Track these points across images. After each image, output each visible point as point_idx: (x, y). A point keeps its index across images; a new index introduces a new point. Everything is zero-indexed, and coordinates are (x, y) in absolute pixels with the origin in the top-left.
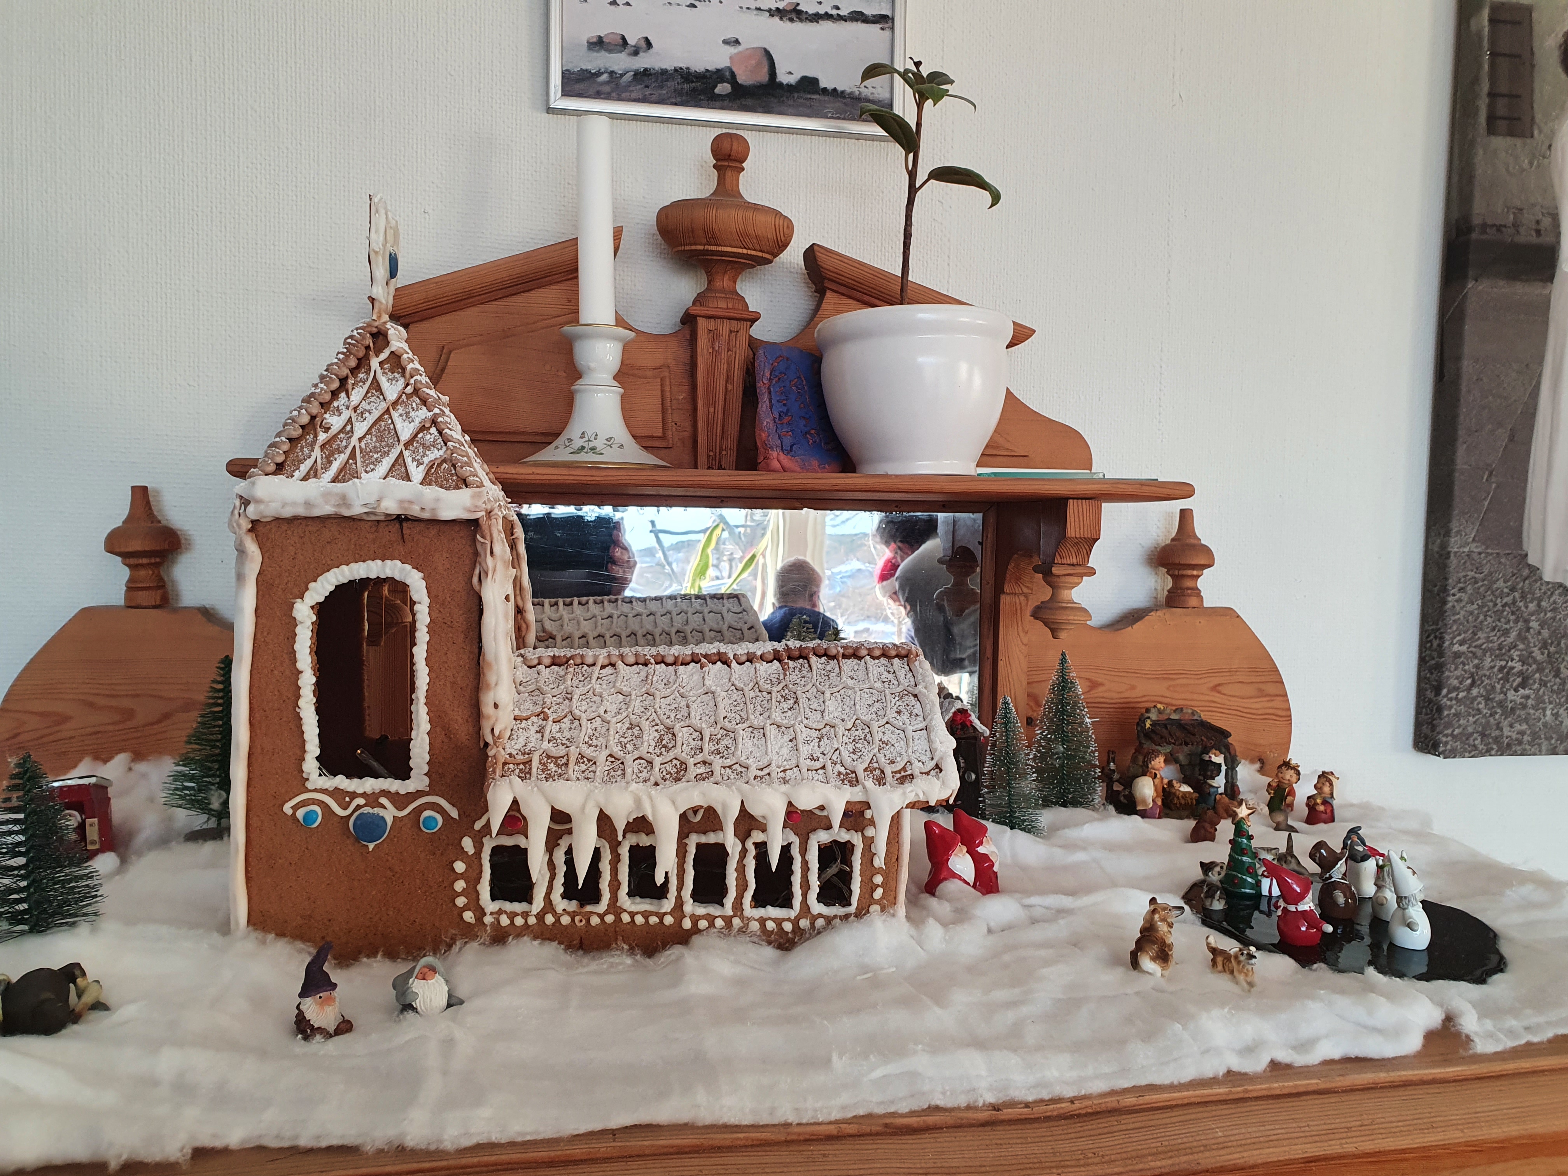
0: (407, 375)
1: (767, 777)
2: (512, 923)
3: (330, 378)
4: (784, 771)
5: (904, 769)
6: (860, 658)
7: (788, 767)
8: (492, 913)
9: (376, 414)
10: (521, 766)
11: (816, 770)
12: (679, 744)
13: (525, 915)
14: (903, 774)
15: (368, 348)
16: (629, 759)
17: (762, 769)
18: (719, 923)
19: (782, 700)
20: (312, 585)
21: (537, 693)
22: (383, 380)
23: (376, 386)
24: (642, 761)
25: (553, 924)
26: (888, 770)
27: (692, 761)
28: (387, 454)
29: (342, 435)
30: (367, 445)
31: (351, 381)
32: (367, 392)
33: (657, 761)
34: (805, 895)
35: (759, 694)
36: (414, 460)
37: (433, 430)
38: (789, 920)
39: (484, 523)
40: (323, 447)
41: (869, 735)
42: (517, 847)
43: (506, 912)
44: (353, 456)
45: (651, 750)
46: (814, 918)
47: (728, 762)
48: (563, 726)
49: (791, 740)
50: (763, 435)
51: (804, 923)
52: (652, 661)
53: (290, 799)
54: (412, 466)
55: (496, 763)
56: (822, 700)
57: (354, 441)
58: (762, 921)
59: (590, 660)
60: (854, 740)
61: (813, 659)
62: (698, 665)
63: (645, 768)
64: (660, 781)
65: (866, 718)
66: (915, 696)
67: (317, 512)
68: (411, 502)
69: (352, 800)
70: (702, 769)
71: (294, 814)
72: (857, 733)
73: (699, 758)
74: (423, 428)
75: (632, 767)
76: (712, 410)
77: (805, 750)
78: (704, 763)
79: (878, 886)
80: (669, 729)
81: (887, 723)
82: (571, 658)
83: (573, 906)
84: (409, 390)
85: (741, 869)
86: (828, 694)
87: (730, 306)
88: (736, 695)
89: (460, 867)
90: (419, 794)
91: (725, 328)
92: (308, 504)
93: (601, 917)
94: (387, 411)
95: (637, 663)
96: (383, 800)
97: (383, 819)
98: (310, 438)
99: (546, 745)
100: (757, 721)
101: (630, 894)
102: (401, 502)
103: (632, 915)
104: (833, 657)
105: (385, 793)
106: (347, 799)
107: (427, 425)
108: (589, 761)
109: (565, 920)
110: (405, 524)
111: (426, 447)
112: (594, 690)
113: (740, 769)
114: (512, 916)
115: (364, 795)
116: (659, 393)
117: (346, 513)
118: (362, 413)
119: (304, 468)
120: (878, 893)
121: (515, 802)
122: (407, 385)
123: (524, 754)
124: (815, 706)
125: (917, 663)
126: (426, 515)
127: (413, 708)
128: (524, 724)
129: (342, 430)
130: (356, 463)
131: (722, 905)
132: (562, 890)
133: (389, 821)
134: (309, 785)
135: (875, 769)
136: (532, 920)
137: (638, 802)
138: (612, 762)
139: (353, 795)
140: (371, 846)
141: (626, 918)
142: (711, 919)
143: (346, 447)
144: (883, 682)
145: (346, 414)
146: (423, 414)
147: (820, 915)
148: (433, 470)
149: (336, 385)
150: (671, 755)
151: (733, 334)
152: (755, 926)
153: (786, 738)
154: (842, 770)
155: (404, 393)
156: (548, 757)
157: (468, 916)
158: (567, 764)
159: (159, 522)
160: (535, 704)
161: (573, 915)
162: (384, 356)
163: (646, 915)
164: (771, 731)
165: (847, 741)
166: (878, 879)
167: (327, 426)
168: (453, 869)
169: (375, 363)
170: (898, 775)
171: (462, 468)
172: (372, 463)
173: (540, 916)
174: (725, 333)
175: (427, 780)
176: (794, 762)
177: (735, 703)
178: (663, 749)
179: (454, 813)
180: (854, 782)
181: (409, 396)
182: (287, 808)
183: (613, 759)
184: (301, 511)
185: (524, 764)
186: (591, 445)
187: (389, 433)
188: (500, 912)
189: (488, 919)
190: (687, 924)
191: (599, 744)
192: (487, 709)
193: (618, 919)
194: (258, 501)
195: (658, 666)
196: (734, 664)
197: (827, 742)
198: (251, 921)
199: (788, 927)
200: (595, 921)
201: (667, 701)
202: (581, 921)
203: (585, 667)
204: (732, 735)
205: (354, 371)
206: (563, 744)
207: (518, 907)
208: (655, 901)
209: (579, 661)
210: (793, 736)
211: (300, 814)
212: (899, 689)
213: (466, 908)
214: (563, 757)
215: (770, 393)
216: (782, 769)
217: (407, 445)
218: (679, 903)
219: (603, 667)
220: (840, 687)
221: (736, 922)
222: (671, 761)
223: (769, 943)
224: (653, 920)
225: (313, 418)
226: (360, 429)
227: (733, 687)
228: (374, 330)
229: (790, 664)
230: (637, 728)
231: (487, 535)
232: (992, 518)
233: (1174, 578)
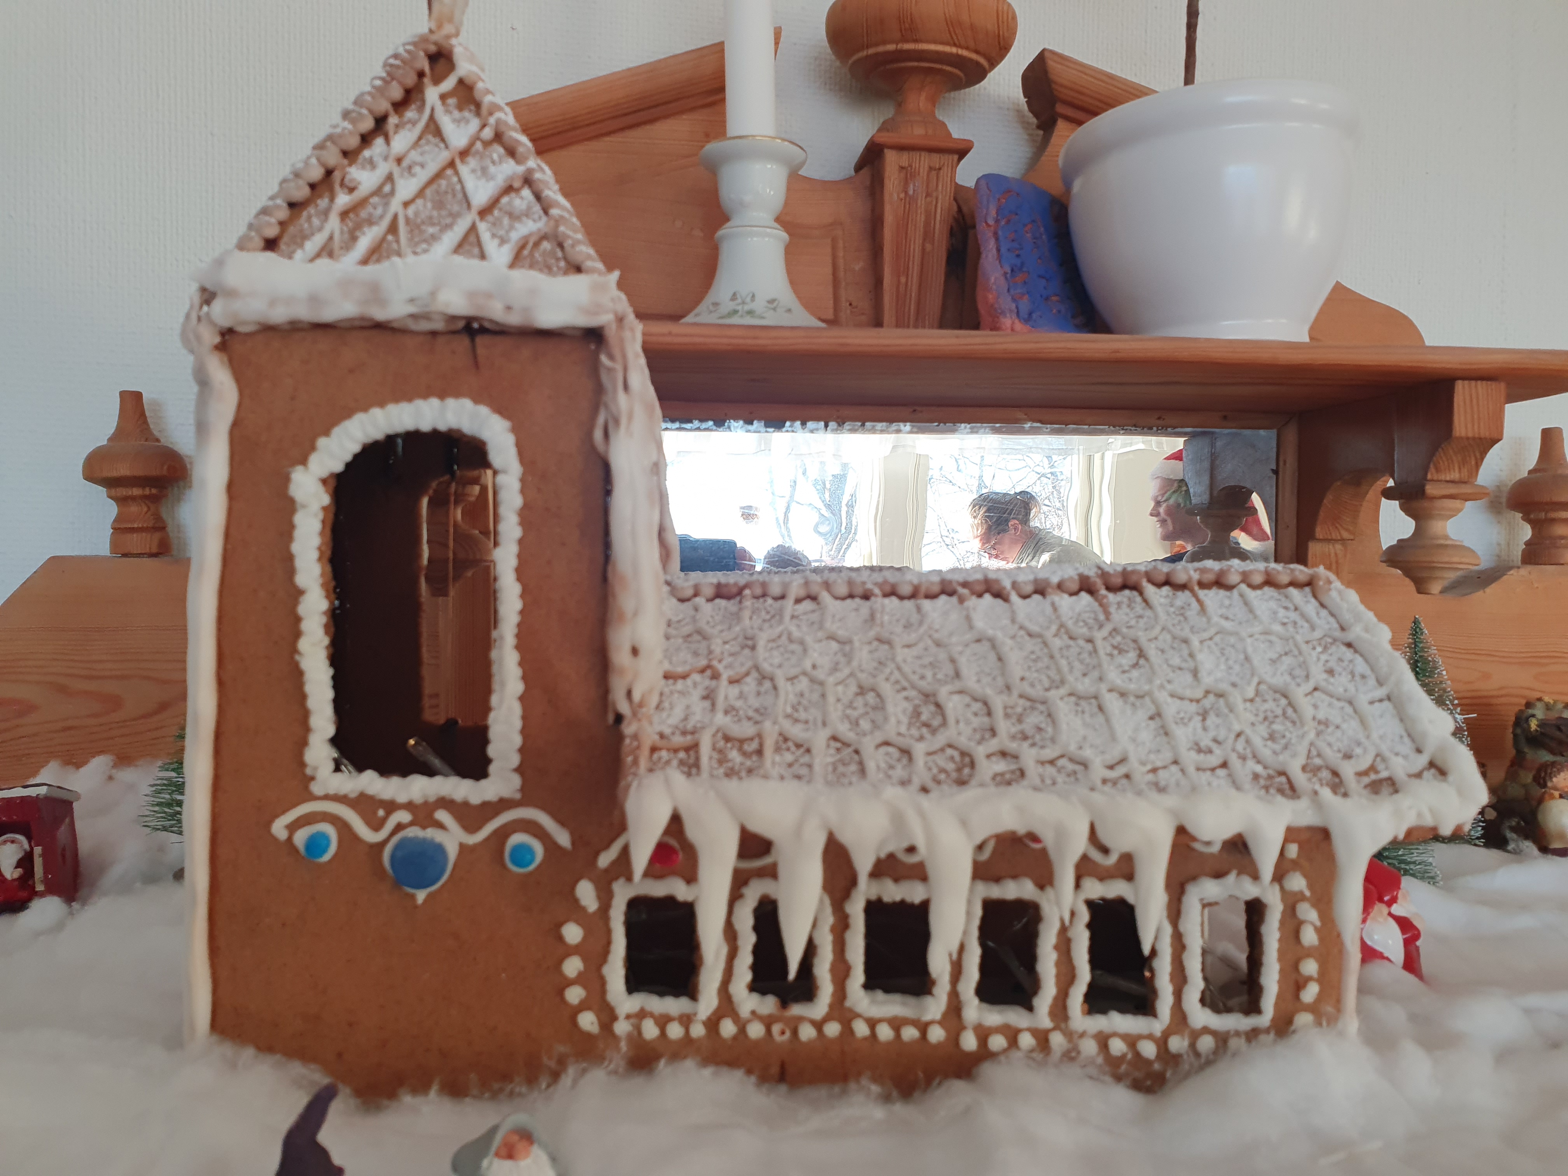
0: (484, 110)
1: (1124, 781)
2: (663, 1033)
3: (360, 114)
4: (1154, 770)
5: (1372, 768)
6: (1230, 588)
7: (1159, 764)
8: (628, 1017)
9: (433, 168)
10: (682, 755)
11: (1213, 770)
12: (951, 720)
13: (686, 1020)
14: (1373, 777)
15: (421, 75)
16: (868, 745)
17: (1111, 767)
18: (1026, 1040)
19: (1116, 652)
20: (322, 442)
21: (696, 637)
22: (446, 123)
23: (434, 129)
24: (890, 749)
25: (735, 1038)
26: (1348, 770)
27: (982, 750)
28: (449, 227)
29: (375, 200)
30: (416, 214)
31: (393, 120)
32: (420, 138)
33: (919, 750)
34: (1178, 995)
35: (1071, 643)
36: (494, 236)
37: (526, 193)
38: (1150, 1037)
39: (611, 333)
40: (344, 215)
41: (1290, 711)
42: (670, 900)
43: (652, 1015)
44: (393, 228)
45: (903, 729)
46: (1195, 1035)
47: (1049, 753)
48: (746, 689)
49: (1151, 718)
50: (990, 296)
51: (1177, 1044)
52: (877, 591)
53: (284, 812)
54: (490, 245)
55: (638, 747)
56: (1185, 652)
57: (395, 205)
58: (1103, 1040)
59: (776, 590)
60: (1265, 719)
61: (1150, 590)
62: (954, 599)
63: (899, 760)
64: (930, 784)
65: (1279, 680)
66: (1349, 645)
67: (330, 314)
68: (489, 296)
69: (389, 813)
70: (1000, 766)
71: (290, 839)
72: (1266, 706)
73: (993, 745)
74: (509, 189)
75: (874, 759)
76: (903, 280)
77: (1183, 735)
78: (1004, 754)
79: (1309, 979)
80: (928, 697)
81: (1316, 689)
82: (746, 586)
83: (768, 1004)
84: (488, 133)
85: (1064, 945)
86: (1195, 642)
87: (930, 132)
88: (1030, 645)
89: (573, 933)
90: (504, 804)
91: (923, 162)
92: (314, 300)
93: (819, 1026)
94: (452, 164)
95: (851, 596)
96: (442, 815)
97: (440, 849)
98: (323, 203)
99: (720, 719)
100: (1085, 686)
101: (869, 986)
102: (471, 295)
103: (872, 1023)
104: (1180, 587)
105: (445, 803)
106: (381, 813)
107: (516, 184)
108: (798, 746)
109: (756, 1030)
110: (480, 340)
111: (514, 217)
112: (790, 635)
113: (1071, 767)
114: (663, 1021)
115: (409, 806)
116: (829, 259)
117: (380, 315)
118: (410, 168)
119: (312, 245)
120: (1310, 993)
121: (676, 820)
122: (484, 126)
123: (684, 733)
124: (1176, 661)
125: (1334, 594)
126: (514, 319)
127: (494, 654)
128: (680, 685)
129: (378, 192)
130: (398, 241)
131: (1030, 1008)
132: (748, 977)
133: (452, 852)
134: (316, 788)
135: (1319, 768)
136: (698, 1030)
137: (898, 820)
138: (838, 750)
139: (391, 807)
140: (421, 896)
141: (861, 1029)
142: (1012, 1035)
143: (381, 217)
144: (1284, 624)
145: (383, 169)
146: (508, 169)
147: (1206, 1030)
148: (526, 252)
149: (368, 124)
150: (941, 739)
151: (934, 173)
152: (1089, 1047)
153: (1142, 715)
154: (1259, 769)
155: (478, 138)
156: (727, 739)
157: (588, 1021)
158: (760, 752)
159: (158, 440)
160: (696, 654)
161: (768, 1022)
162: (449, 84)
163: (897, 1024)
164: (1113, 703)
165: (1252, 719)
166: (1310, 967)
167: (352, 185)
168: (560, 938)
169: (432, 94)
170: (1366, 780)
171: (573, 246)
172: (425, 241)
173: (713, 1024)
174: (924, 171)
175: (516, 781)
176: (1167, 756)
177: (1033, 657)
178: (924, 730)
179: (563, 838)
180: (1291, 791)
181: (487, 144)
182: (279, 828)
183: (839, 745)
184: (304, 313)
185: (687, 749)
186: (746, 308)
187: (454, 195)
188: (642, 1014)
189: (622, 1028)
190: (969, 1042)
191: (811, 719)
192: (620, 656)
193: (848, 1030)
194: (231, 294)
195: (887, 601)
196: (1014, 597)
197: (1218, 721)
198: (215, 1025)
199: (1149, 1050)
200: (807, 1033)
201: (914, 651)
202: (783, 1033)
203: (770, 601)
204: (1042, 708)
205: (400, 106)
206: (749, 719)
207: (673, 1005)
208: (911, 1000)
209: (758, 591)
210: (1152, 710)
211: (300, 837)
212: (1318, 634)
213: (583, 1006)
214: (752, 739)
215: (997, 239)
216: (1149, 767)
217: (484, 213)
218: (955, 1007)
219: (798, 601)
220: (1212, 631)
221: (1057, 1040)
222: (942, 750)
223: (1118, 1078)
224: (910, 1033)
225: (329, 173)
226: (406, 188)
227: (1022, 633)
228: (433, 49)
229: (1112, 597)
230: (872, 694)
231: (618, 356)
232: (1291, 435)
233: (1535, 524)
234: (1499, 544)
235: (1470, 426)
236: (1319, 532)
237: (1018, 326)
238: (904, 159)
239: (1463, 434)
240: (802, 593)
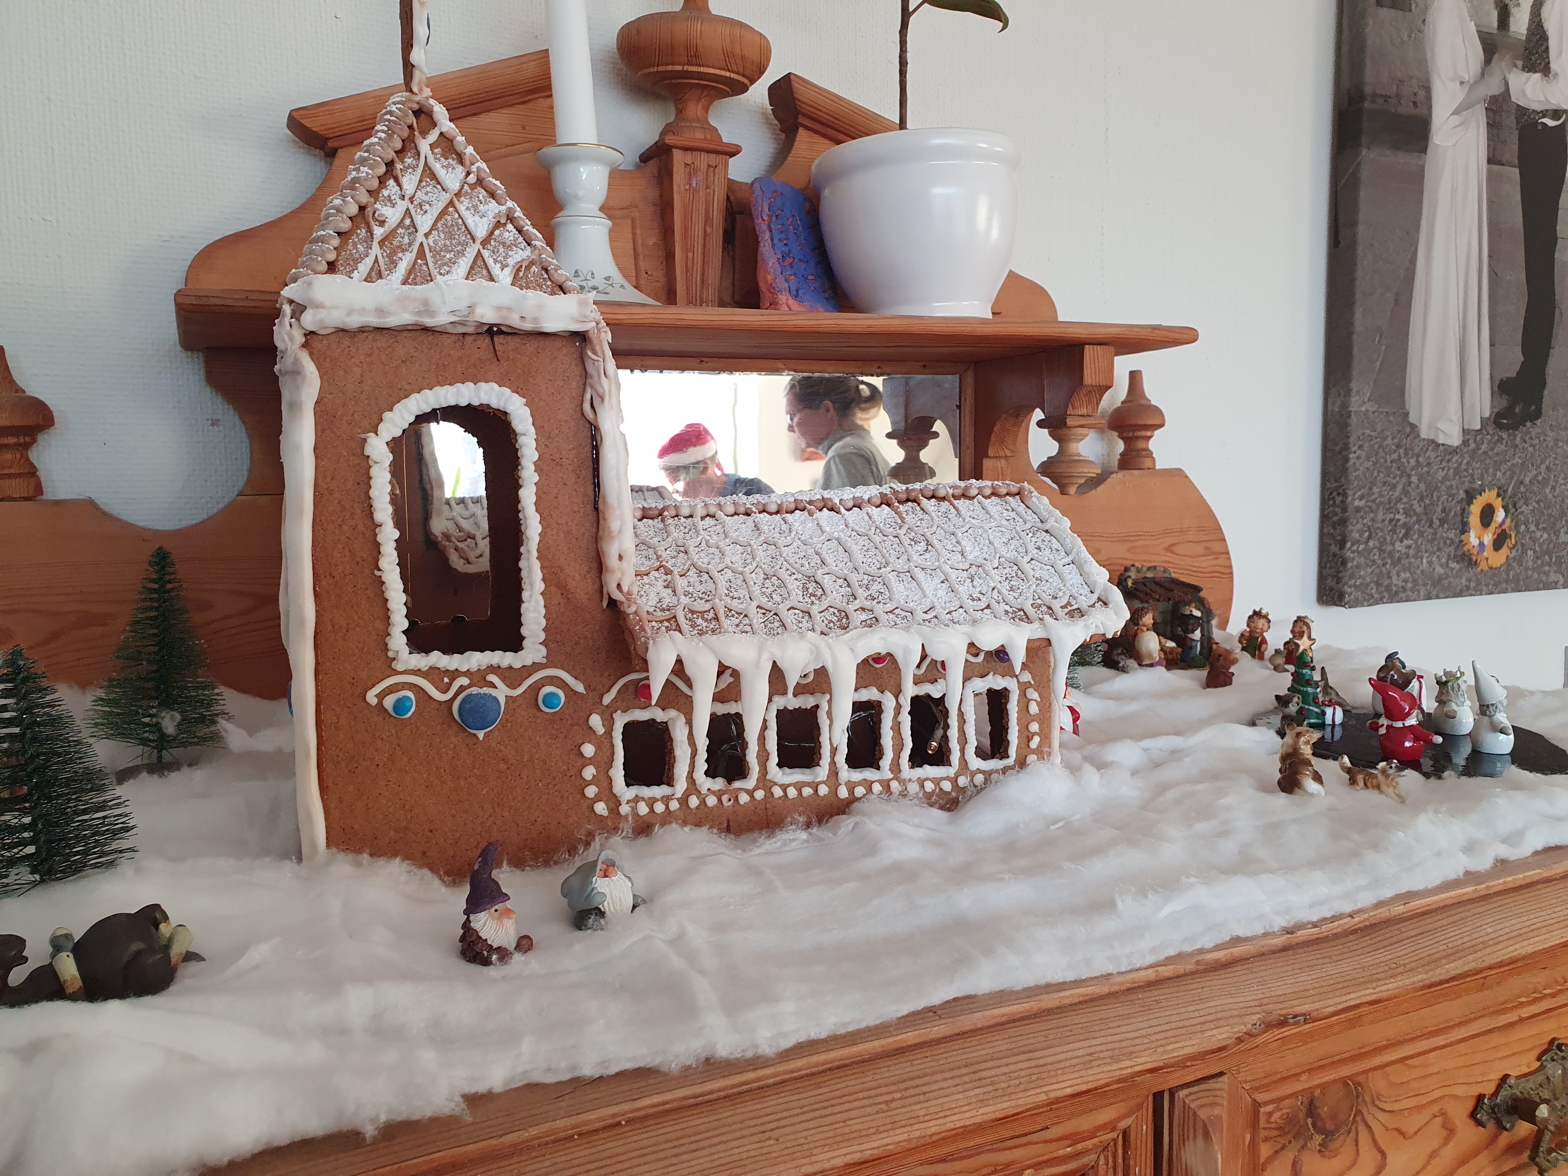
0: (466, 162)
1: (935, 620)
2: (652, 810)
3: (374, 160)
4: (950, 613)
5: (1069, 603)
6: (972, 498)
7: (952, 609)
8: (628, 802)
9: (440, 206)
10: (666, 624)
11: (982, 610)
12: (828, 591)
13: (666, 799)
14: (1070, 608)
15: (410, 127)
16: (782, 609)
17: (926, 612)
18: (877, 788)
19: (913, 543)
20: (387, 415)
21: (643, 547)
22: (437, 167)
23: (429, 174)
24: (797, 611)
25: (697, 808)
26: (1056, 605)
27: (851, 608)
28: (461, 253)
29: (400, 231)
30: (435, 242)
31: (399, 166)
32: (420, 181)
33: (815, 610)
34: (962, 751)
35: (885, 538)
36: (495, 261)
37: (510, 227)
38: (947, 778)
39: (593, 336)
40: (382, 243)
41: (1019, 572)
42: (651, 723)
43: (643, 799)
44: (421, 254)
45: (801, 599)
46: (973, 774)
47: (889, 607)
48: (691, 580)
49: (942, 582)
50: (769, 277)
51: (962, 781)
52: (754, 509)
53: (373, 686)
54: (496, 269)
56: (954, 541)
57: (420, 237)
58: (921, 782)
59: (686, 511)
60: (1007, 578)
61: (924, 501)
62: (806, 513)
63: (803, 618)
64: (826, 630)
65: (1012, 555)
66: (1047, 531)
67: (392, 321)
68: (509, 309)
69: (452, 680)
70: (864, 616)
71: (380, 703)
72: (1006, 571)
73: (857, 604)
74: (498, 225)
75: (790, 618)
76: (690, 255)
77: (964, 590)
78: (863, 609)
79: (1034, 734)
80: (811, 578)
81: (1032, 559)
82: (664, 509)
83: (719, 783)
84: (472, 179)
85: (897, 727)
86: (959, 533)
87: (708, 137)
88: (862, 541)
89: (588, 750)
90: (536, 667)
91: (703, 160)
92: (380, 311)
93: (751, 793)
94: (451, 203)
95: (736, 514)
96: (492, 678)
97: (495, 699)
98: (363, 232)
99: (685, 600)
100: (901, 565)
101: (780, 765)
102: (499, 309)
103: (784, 788)
104: (943, 499)
105: (494, 669)
106: (446, 680)
107: (503, 221)
108: (739, 614)
109: (712, 801)
110: (498, 339)
111: (508, 247)
112: (707, 542)
113: (903, 614)
114: (651, 802)
115: (468, 673)
116: (630, 236)
117: (429, 322)
118: (421, 205)
119: (364, 267)
120: (1035, 742)
121: (679, 662)
122: (468, 174)
123: (663, 610)
124: (950, 547)
125: (1034, 499)
126: (528, 326)
127: (522, 564)
128: (646, 579)
129: (401, 224)
130: (427, 265)
131: (878, 768)
132: (706, 767)
133: (502, 701)
134: (399, 666)
135: (1040, 606)
136: (674, 805)
137: (813, 653)
138: (764, 614)
139: (455, 674)
140: (481, 734)
141: (778, 792)
142: (868, 785)
143: (410, 244)
144: (1008, 520)
145: (402, 205)
146: (493, 208)
147: (979, 771)
148: (521, 274)
149: (382, 169)
150: (825, 604)
151: (711, 169)
152: (913, 788)
153: (937, 580)
154: (1008, 608)
155: (465, 183)
156: (693, 612)
157: (601, 808)
158: (716, 618)
159: (25, 392)
160: (647, 558)
161: (719, 794)
162: (433, 136)
163: (799, 786)
164: (919, 574)
165: (1000, 579)
166: (1034, 727)
167: (382, 219)
168: (581, 755)
169: (424, 145)
170: (1066, 610)
171: (556, 270)
172: (445, 264)
173: (684, 801)
174: (704, 167)
175: (544, 651)
176: (957, 604)
177: (865, 548)
178: (813, 598)
179: (580, 688)
180: (1028, 619)
181: (473, 187)
182: (371, 697)
183: (764, 611)
184: (373, 320)
185: (668, 620)
186: (590, 284)
187: (459, 229)
188: (637, 799)
189: (625, 809)
190: (843, 793)
191: (742, 596)
192: (612, 560)
193: (769, 794)
194: (318, 306)
195: (761, 515)
196: (843, 510)
197: (981, 581)
198: (331, 841)
199: (947, 786)
200: (744, 798)
201: (792, 549)
202: (730, 800)
203: (683, 520)
204: (879, 580)
205: (400, 153)
206: (701, 599)
207: (657, 791)
208: (807, 771)
209: (673, 513)
210: (943, 578)
211: (389, 702)
212: (1028, 525)
213: (597, 798)
214: (709, 611)
215: (771, 231)
216: (947, 611)
217: (485, 243)
218: (834, 772)
219: (703, 518)
220: (968, 526)
221: (894, 785)
222: (827, 609)
223: (931, 805)
224: (807, 791)
225: (362, 208)
226: (424, 222)
227: (854, 533)
228: (416, 107)
229: (902, 508)
230: (775, 578)
231: (600, 354)
232: (970, 378)
233: (1127, 440)
234: (1103, 455)
235: (1093, 377)
236: (991, 452)
237: (791, 302)
238: (689, 157)
239: (1090, 383)
240: (704, 513)
